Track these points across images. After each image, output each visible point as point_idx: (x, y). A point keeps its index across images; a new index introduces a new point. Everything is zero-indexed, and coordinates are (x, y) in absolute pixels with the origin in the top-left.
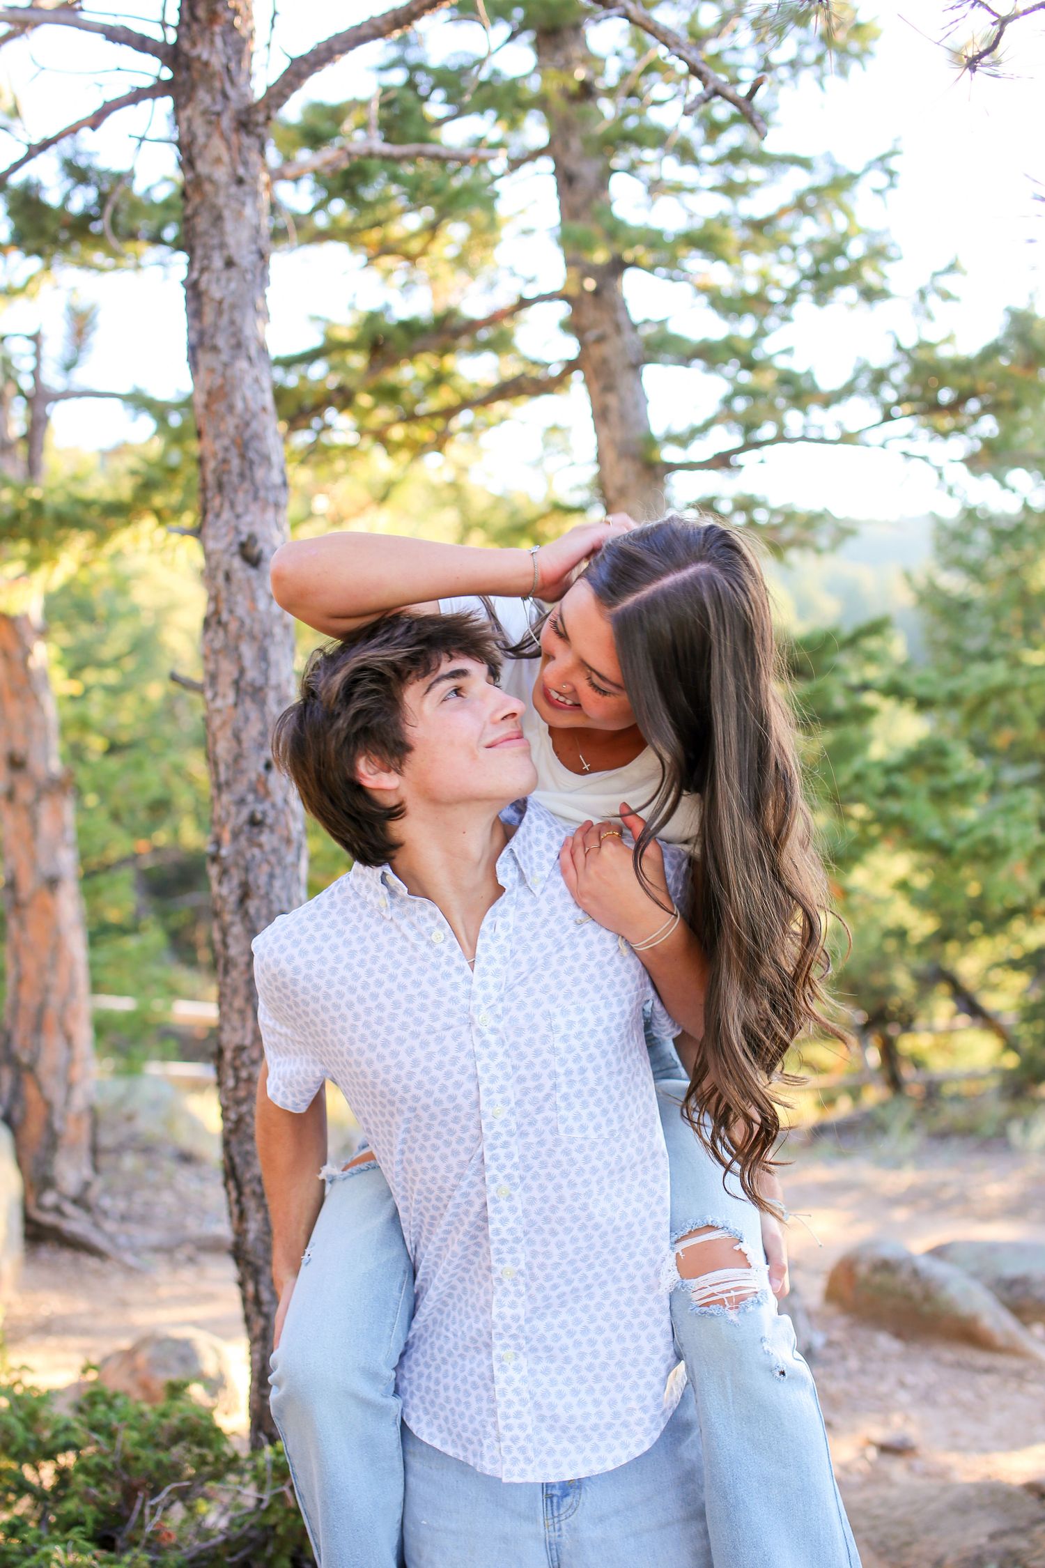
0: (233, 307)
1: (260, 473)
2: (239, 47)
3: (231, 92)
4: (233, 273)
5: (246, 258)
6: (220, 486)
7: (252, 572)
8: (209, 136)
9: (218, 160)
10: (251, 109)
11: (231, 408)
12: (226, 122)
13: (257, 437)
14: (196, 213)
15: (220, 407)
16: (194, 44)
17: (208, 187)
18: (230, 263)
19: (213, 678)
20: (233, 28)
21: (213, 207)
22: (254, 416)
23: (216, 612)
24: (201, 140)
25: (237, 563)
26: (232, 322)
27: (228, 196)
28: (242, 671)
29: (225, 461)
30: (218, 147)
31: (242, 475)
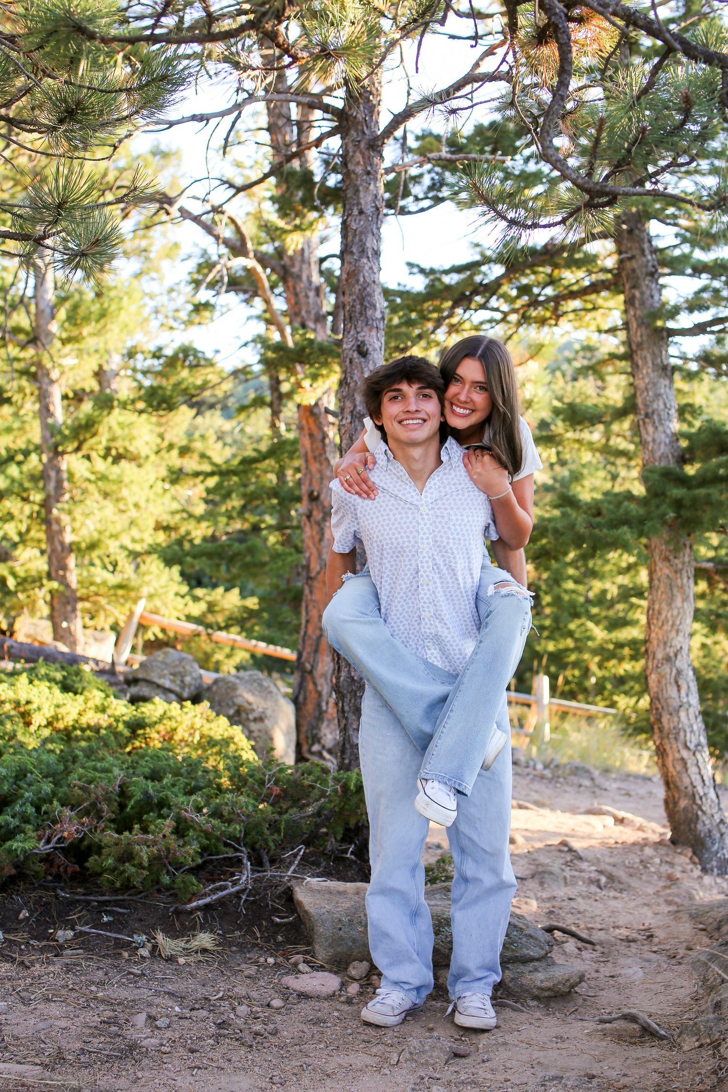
0: (361, 233)
1: (369, 313)
2: (372, 110)
3: (366, 131)
4: (363, 217)
5: (369, 210)
6: (351, 318)
7: (363, 360)
8: (354, 152)
9: (358, 163)
10: (377, 138)
11: (358, 281)
12: (362, 145)
13: (370, 295)
14: (347, 189)
15: (353, 281)
16: (350, 108)
17: (353, 176)
18: (361, 212)
19: (342, 409)
20: (369, 101)
21: (355, 185)
22: (369, 285)
23: (345, 378)
24: (351, 154)
25: (355, 355)
26: (361, 240)
27: (362, 180)
28: (355, 406)
29: (353, 306)
30: (359, 157)
31: (361, 313)
